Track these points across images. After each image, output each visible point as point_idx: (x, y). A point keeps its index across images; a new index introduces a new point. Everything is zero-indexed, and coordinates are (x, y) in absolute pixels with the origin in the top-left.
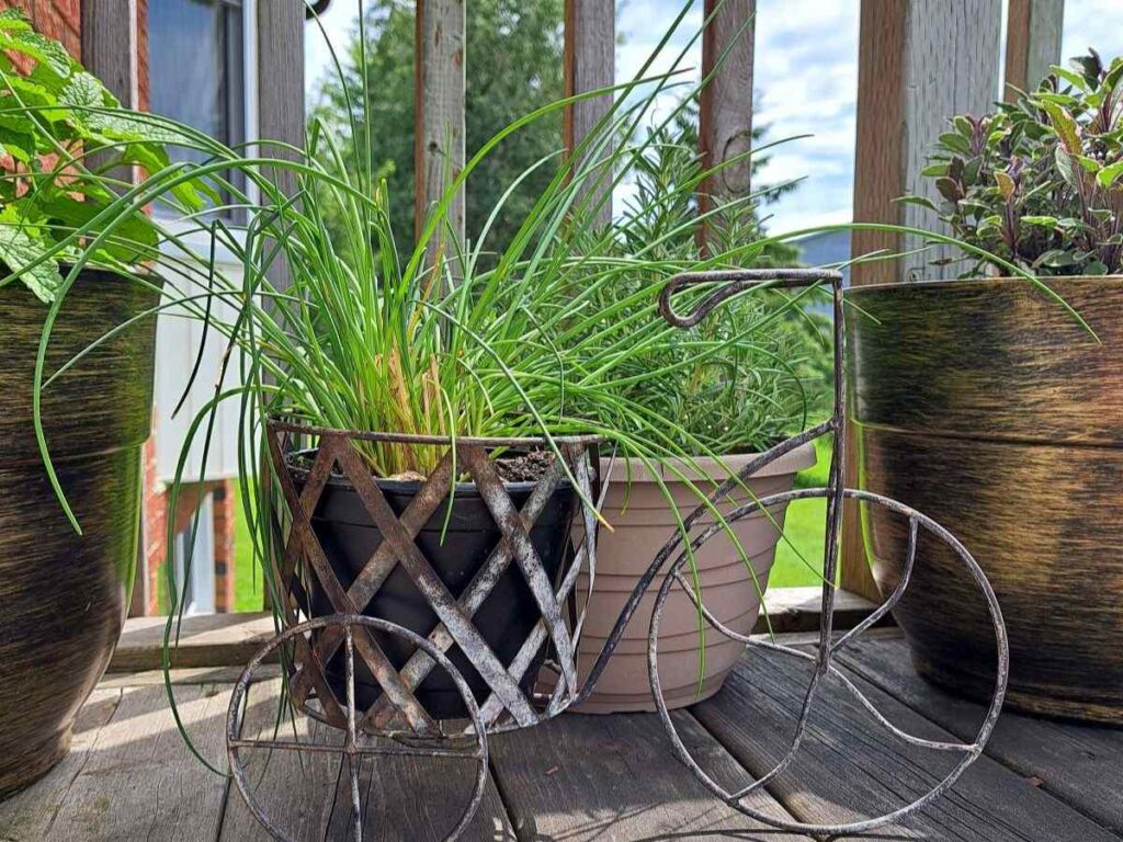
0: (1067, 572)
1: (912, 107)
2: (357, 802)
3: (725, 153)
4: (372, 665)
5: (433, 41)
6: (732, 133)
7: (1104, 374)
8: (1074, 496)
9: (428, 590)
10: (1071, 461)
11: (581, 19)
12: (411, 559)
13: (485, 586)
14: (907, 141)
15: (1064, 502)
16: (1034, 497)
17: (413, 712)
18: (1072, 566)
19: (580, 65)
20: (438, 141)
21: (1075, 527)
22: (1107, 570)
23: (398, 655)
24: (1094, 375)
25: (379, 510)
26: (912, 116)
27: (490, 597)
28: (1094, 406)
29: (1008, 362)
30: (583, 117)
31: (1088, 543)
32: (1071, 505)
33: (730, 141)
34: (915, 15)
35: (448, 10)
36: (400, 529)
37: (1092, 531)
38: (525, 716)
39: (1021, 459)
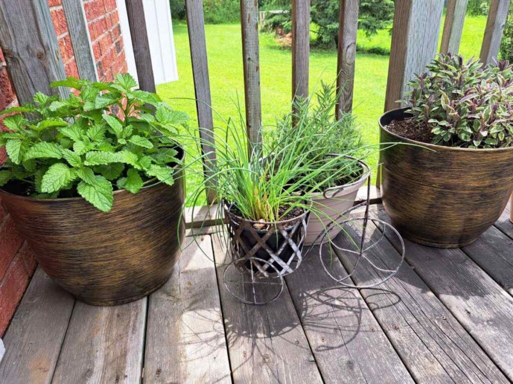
0: (429, 216)
1: (409, 42)
2: (254, 292)
3: (347, 51)
4: (256, 265)
5: (247, 21)
6: (349, 44)
7: (443, 171)
8: (433, 199)
9: (269, 251)
10: (433, 190)
11: (298, 7)
12: (264, 246)
13: (281, 249)
14: (407, 54)
15: (430, 200)
16: (423, 198)
17: (266, 274)
18: (430, 215)
19: (298, 25)
20: (251, 57)
21: (432, 206)
22: (439, 217)
23: (262, 264)
24: (441, 171)
25: (257, 237)
26: (409, 45)
27: (282, 251)
28: (440, 179)
29: (419, 164)
30: (299, 44)
31: (435, 210)
32: (431, 201)
33: (348, 47)
34: (413, 9)
35: (252, 9)
36: (262, 241)
37: (436, 208)
38: (291, 271)
39: (420, 188)
